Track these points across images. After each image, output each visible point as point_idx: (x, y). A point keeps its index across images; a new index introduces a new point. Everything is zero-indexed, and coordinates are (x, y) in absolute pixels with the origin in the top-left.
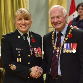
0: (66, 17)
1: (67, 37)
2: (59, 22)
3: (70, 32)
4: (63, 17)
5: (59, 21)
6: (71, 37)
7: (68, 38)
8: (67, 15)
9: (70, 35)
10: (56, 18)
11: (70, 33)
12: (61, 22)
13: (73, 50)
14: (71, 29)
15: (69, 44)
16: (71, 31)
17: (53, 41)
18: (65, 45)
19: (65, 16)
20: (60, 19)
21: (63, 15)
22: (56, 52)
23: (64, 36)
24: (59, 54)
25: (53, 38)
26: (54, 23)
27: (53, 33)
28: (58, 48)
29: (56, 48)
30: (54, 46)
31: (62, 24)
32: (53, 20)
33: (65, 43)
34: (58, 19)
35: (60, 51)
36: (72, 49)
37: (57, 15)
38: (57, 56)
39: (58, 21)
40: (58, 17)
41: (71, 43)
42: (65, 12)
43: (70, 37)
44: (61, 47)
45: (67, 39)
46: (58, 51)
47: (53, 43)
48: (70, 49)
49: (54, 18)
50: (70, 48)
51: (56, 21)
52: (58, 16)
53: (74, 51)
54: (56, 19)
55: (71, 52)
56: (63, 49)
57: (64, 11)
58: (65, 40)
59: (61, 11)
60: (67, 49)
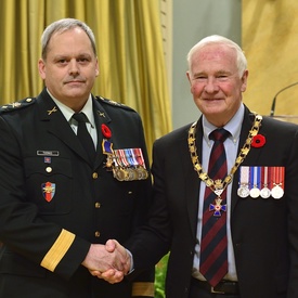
0: (243, 79)
1: (247, 146)
2: (220, 94)
3: (256, 129)
4: (237, 78)
5: (220, 88)
6: (262, 144)
7: (252, 148)
8: (246, 73)
9: (256, 140)
10: (211, 78)
11: (254, 133)
12: (226, 94)
14: (258, 120)
15: (256, 168)
16: (257, 124)
18: (245, 171)
20: (225, 84)
21: (237, 70)
22: (211, 197)
23: (236, 141)
24: (224, 203)
25: (193, 149)
26: (204, 95)
28: (219, 182)
29: (209, 183)
30: (203, 176)
31: (228, 99)
32: (201, 84)
33: (242, 164)
34: (218, 82)
35: (225, 192)
36: (270, 187)
37: (217, 67)
38: (218, 207)
39: (217, 89)
40: (219, 75)
41: (264, 166)
42: (241, 61)
43: (257, 145)
44: (227, 180)
45: (246, 151)
46: (218, 193)
47: (197, 167)
48: (263, 187)
49: (206, 77)
50: (263, 183)
51: (210, 88)
52: (220, 72)
54: (213, 82)
56: (238, 187)
57: (238, 59)
58: (242, 156)
59: (231, 59)
60: (251, 187)
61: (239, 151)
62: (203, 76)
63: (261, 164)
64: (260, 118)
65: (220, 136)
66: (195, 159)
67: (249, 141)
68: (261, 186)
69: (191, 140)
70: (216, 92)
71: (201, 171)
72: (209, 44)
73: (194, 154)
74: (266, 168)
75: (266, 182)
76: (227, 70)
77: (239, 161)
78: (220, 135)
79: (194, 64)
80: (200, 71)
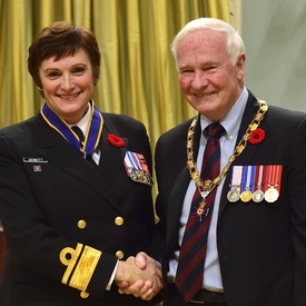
0: (239, 65)
1: (243, 143)
2: (210, 88)
3: (256, 122)
5: (210, 82)
8: (243, 57)
9: (255, 135)
10: (198, 72)
11: (254, 127)
13: (267, 192)
14: (261, 112)
15: (250, 168)
16: (259, 116)
17: (190, 155)
18: (238, 170)
19: (234, 63)
23: (233, 138)
25: (190, 144)
26: (191, 90)
29: (199, 183)
30: (195, 176)
31: (222, 93)
32: (187, 79)
34: (206, 76)
36: (264, 189)
37: (204, 58)
39: (205, 83)
40: (207, 67)
41: (259, 165)
43: (254, 141)
44: (216, 181)
45: (241, 149)
46: (204, 195)
47: (190, 163)
48: (256, 189)
49: (192, 71)
52: (207, 64)
53: (272, 195)
54: (201, 76)
55: (258, 197)
57: (229, 43)
58: (237, 153)
59: (220, 44)
60: (243, 189)
62: (189, 70)
63: (255, 163)
65: (216, 132)
67: (246, 137)
68: (254, 188)
70: (205, 87)
71: (193, 170)
72: (192, 32)
73: (190, 150)
74: (262, 167)
75: (259, 184)
79: (178, 56)
80: (184, 65)
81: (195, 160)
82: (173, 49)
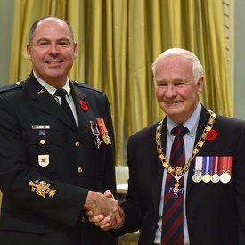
0: (199, 84)
1: (202, 140)
2: (179, 98)
3: (210, 125)
4: (192, 84)
5: (178, 93)
6: (214, 138)
7: (206, 141)
8: (202, 79)
9: (210, 134)
10: (170, 85)
11: (209, 129)
12: (184, 98)
14: (212, 118)
15: (208, 158)
18: (199, 160)
19: (196, 82)
20: (182, 90)
21: (193, 77)
22: (171, 181)
23: (194, 135)
24: (181, 186)
25: (159, 142)
26: (164, 98)
27: (159, 128)
28: (179, 170)
29: (171, 170)
30: (166, 165)
31: (185, 102)
32: (162, 90)
33: (198, 155)
34: (176, 88)
35: (183, 177)
36: (219, 173)
37: (176, 76)
38: (176, 190)
39: (175, 94)
40: (177, 83)
41: (215, 156)
42: (197, 69)
43: (210, 139)
44: (185, 167)
45: (201, 144)
46: (178, 178)
47: (162, 157)
48: (213, 174)
49: (167, 85)
50: (213, 170)
51: (170, 94)
52: (178, 80)
53: (226, 178)
54: (172, 89)
56: (193, 173)
57: (194, 68)
58: (198, 148)
59: (188, 68)
60: (204, 173)
61: (196, 144)
62: (164, 83)
63: (212, 155)
64: (215, 115)
65: (180, 132)
66: (160, 150)
67: (204, 135)
68: (212, 173)
69: (158, 135)
70: (175, 97)
71: (164, 161)
72: (168, 56)
73: (159, 146)
74: (217, 158)
75: (216, 169)
76: (184, 78)
77: (195, 153)
78: (180, 130)
79: (157, 73)
80: (161, 80)
81: (165, 153)
82: (153, 68)
